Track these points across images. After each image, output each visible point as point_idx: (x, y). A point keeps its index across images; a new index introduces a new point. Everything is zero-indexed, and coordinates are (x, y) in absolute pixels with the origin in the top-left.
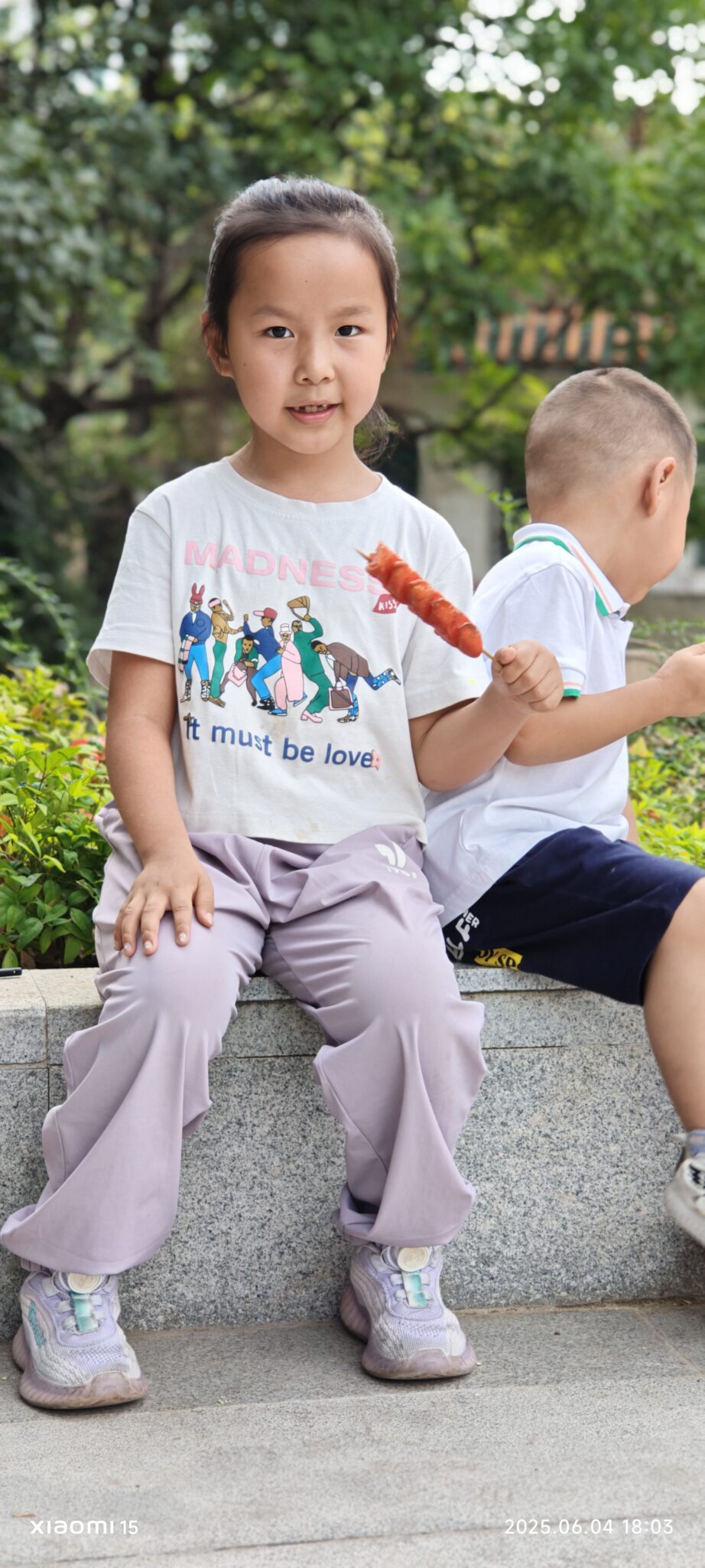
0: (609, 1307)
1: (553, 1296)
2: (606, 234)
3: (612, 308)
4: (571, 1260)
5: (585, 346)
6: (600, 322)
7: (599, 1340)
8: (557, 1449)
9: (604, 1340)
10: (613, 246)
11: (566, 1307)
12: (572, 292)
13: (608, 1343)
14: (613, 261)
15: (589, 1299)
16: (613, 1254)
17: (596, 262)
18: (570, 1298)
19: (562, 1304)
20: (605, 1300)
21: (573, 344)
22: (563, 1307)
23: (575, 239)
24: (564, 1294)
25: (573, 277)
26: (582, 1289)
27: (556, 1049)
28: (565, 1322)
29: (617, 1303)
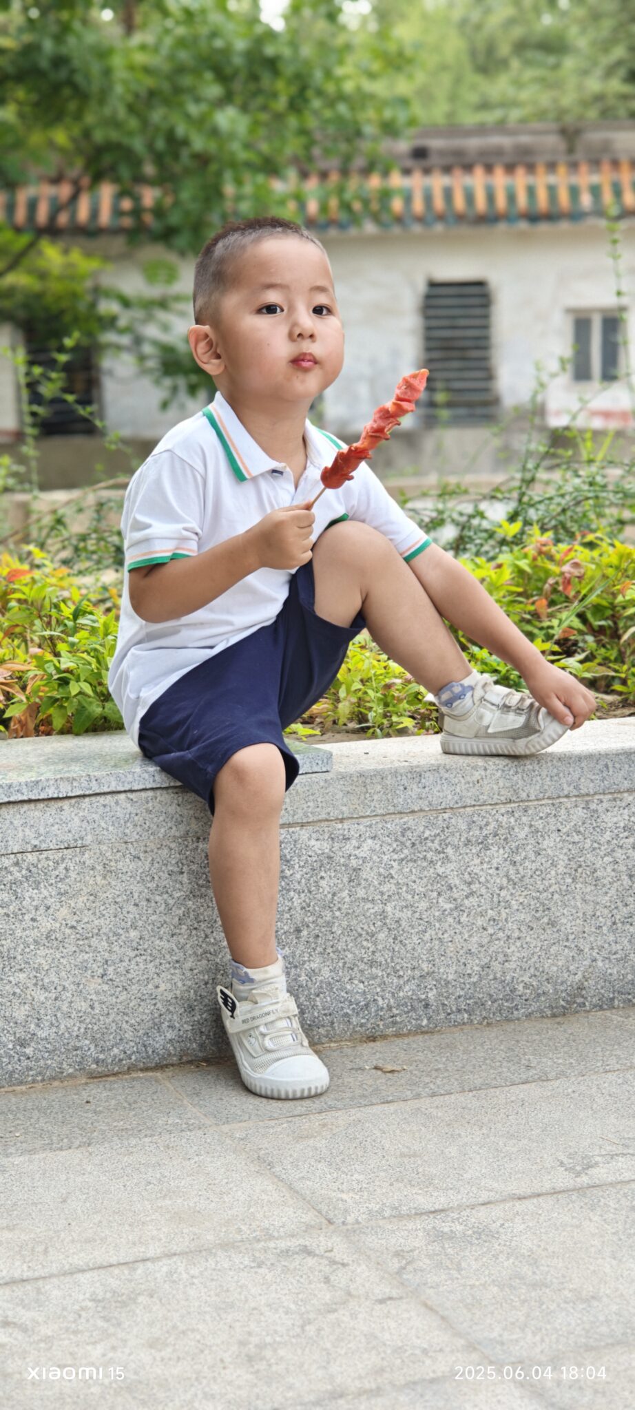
0: (134, 1075)
1: (84, 1069)
2: (107, 111)
3: (117, 180)
4: (98, 1036)
5: (95, 213)
6: (107, 192)
7: (126, 1105)
8: (88, 1204)
9: (130, 1104)
10: (115, 123)
11: (96, 1077)
12: (79, 163)
13: (134, 1106)
14: (114, 135)
15: (117, 1069)
16: (137, 1027)
17: (99, 136)
18: (100, 1070)
19: (93, 1076)
20: (130, 1069)
21: (83, 213)
22: (93, 1078)
23: (78, 116)
24: (94, 1066)
25: (79, 151)
26: (110, 1061)
27: (78, 850)
28: (97, 1092)
29: (141, 1070)
